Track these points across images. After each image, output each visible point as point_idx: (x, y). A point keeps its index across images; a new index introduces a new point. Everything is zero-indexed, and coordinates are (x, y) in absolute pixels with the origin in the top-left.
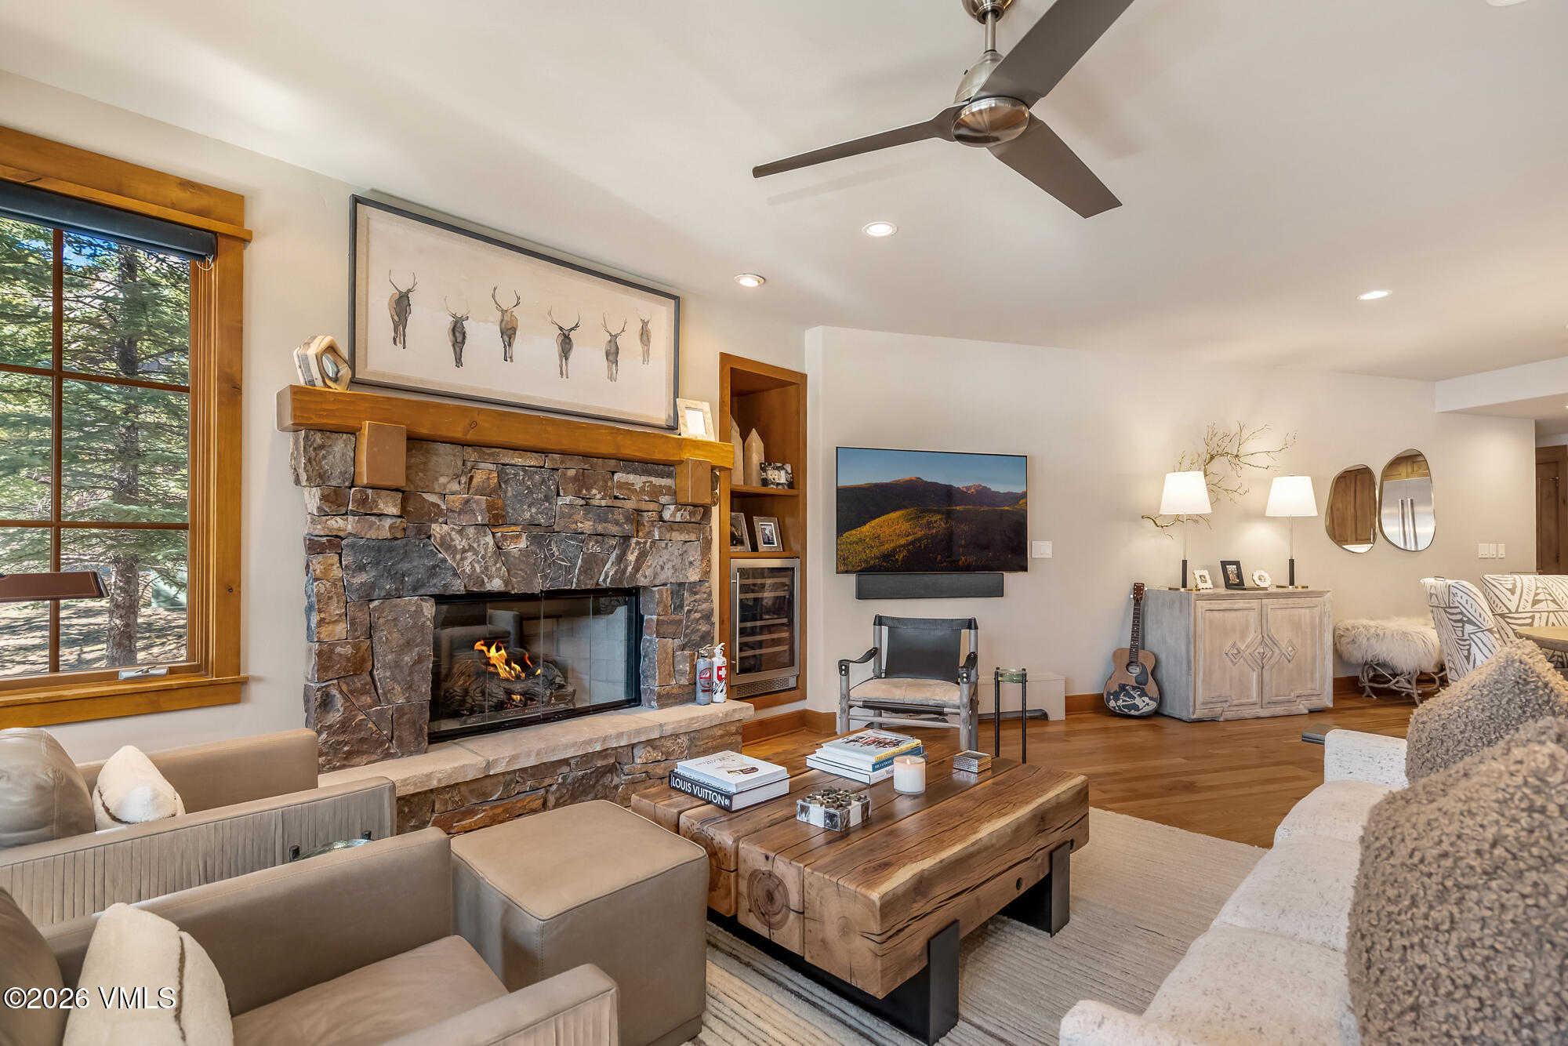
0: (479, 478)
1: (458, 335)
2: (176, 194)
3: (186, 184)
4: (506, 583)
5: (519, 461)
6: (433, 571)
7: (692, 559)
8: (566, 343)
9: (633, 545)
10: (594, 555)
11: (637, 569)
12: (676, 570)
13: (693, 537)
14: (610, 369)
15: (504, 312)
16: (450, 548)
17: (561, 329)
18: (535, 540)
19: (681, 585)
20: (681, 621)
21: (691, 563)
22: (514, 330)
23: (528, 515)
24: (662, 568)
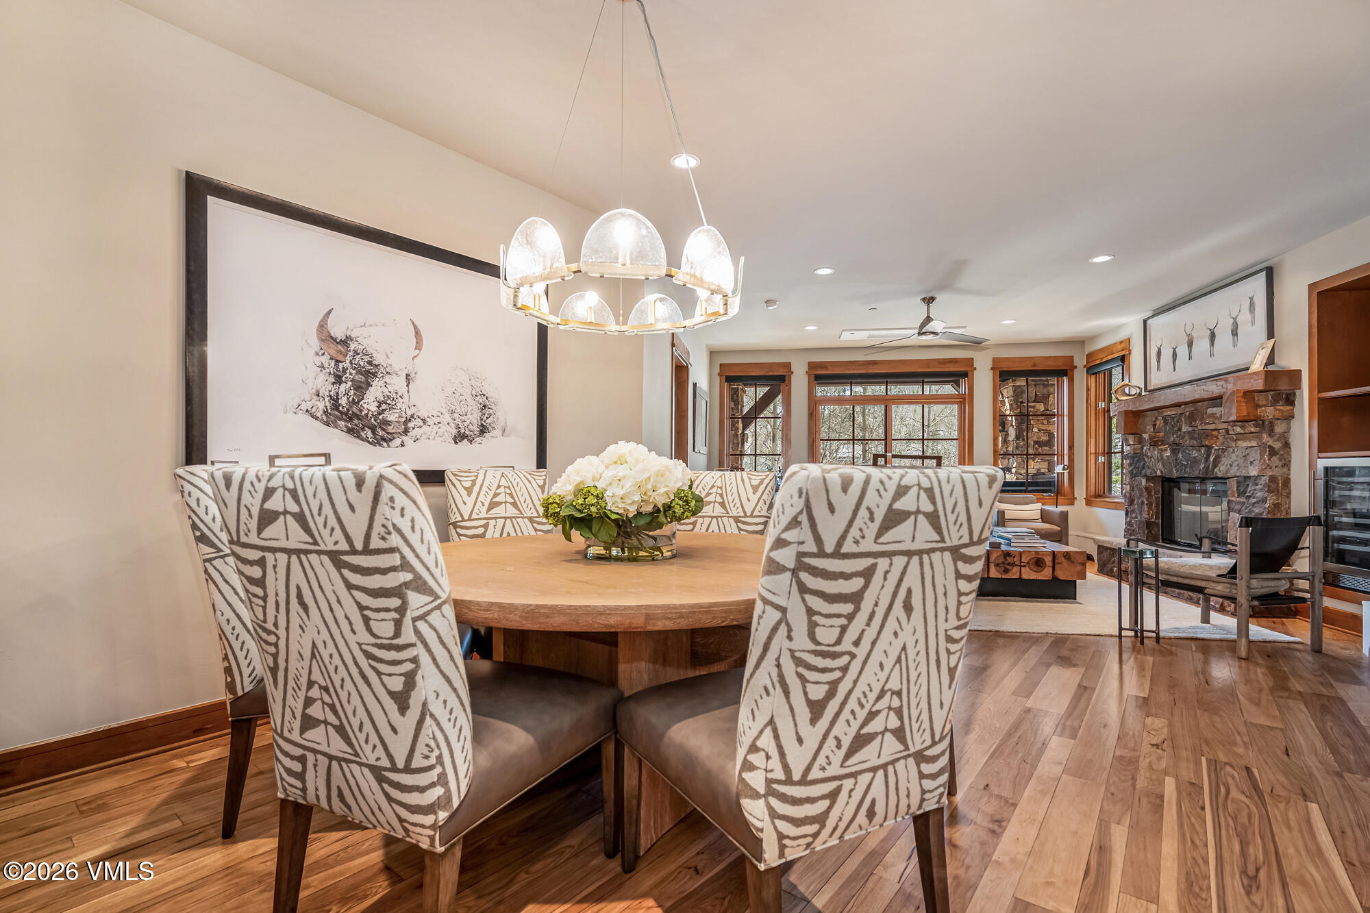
0: (1158, 423)
1: (1175, 355)
2: (1120, 347)
3: (1121, 342)
4: (1161, 472)
5: (1169, 413)
6: (1143, 468)
7: (1252, 459)
8: (1213, 336)
9: (1213, 451)
10: (1195, 458)
11: (1215, 465)
12: (1239, 467)
13: (1254, 443)
14: (1234, 340)
15: (1188, 335)
16: (1147, 456)
17: (1210, 330)
18: (1174, 452)
19: (1247, 478)
20: (1244, 503)
21: (1251, 462)
22: (1192, 343)
23: (1172, 439)
24: (1231, 465)
